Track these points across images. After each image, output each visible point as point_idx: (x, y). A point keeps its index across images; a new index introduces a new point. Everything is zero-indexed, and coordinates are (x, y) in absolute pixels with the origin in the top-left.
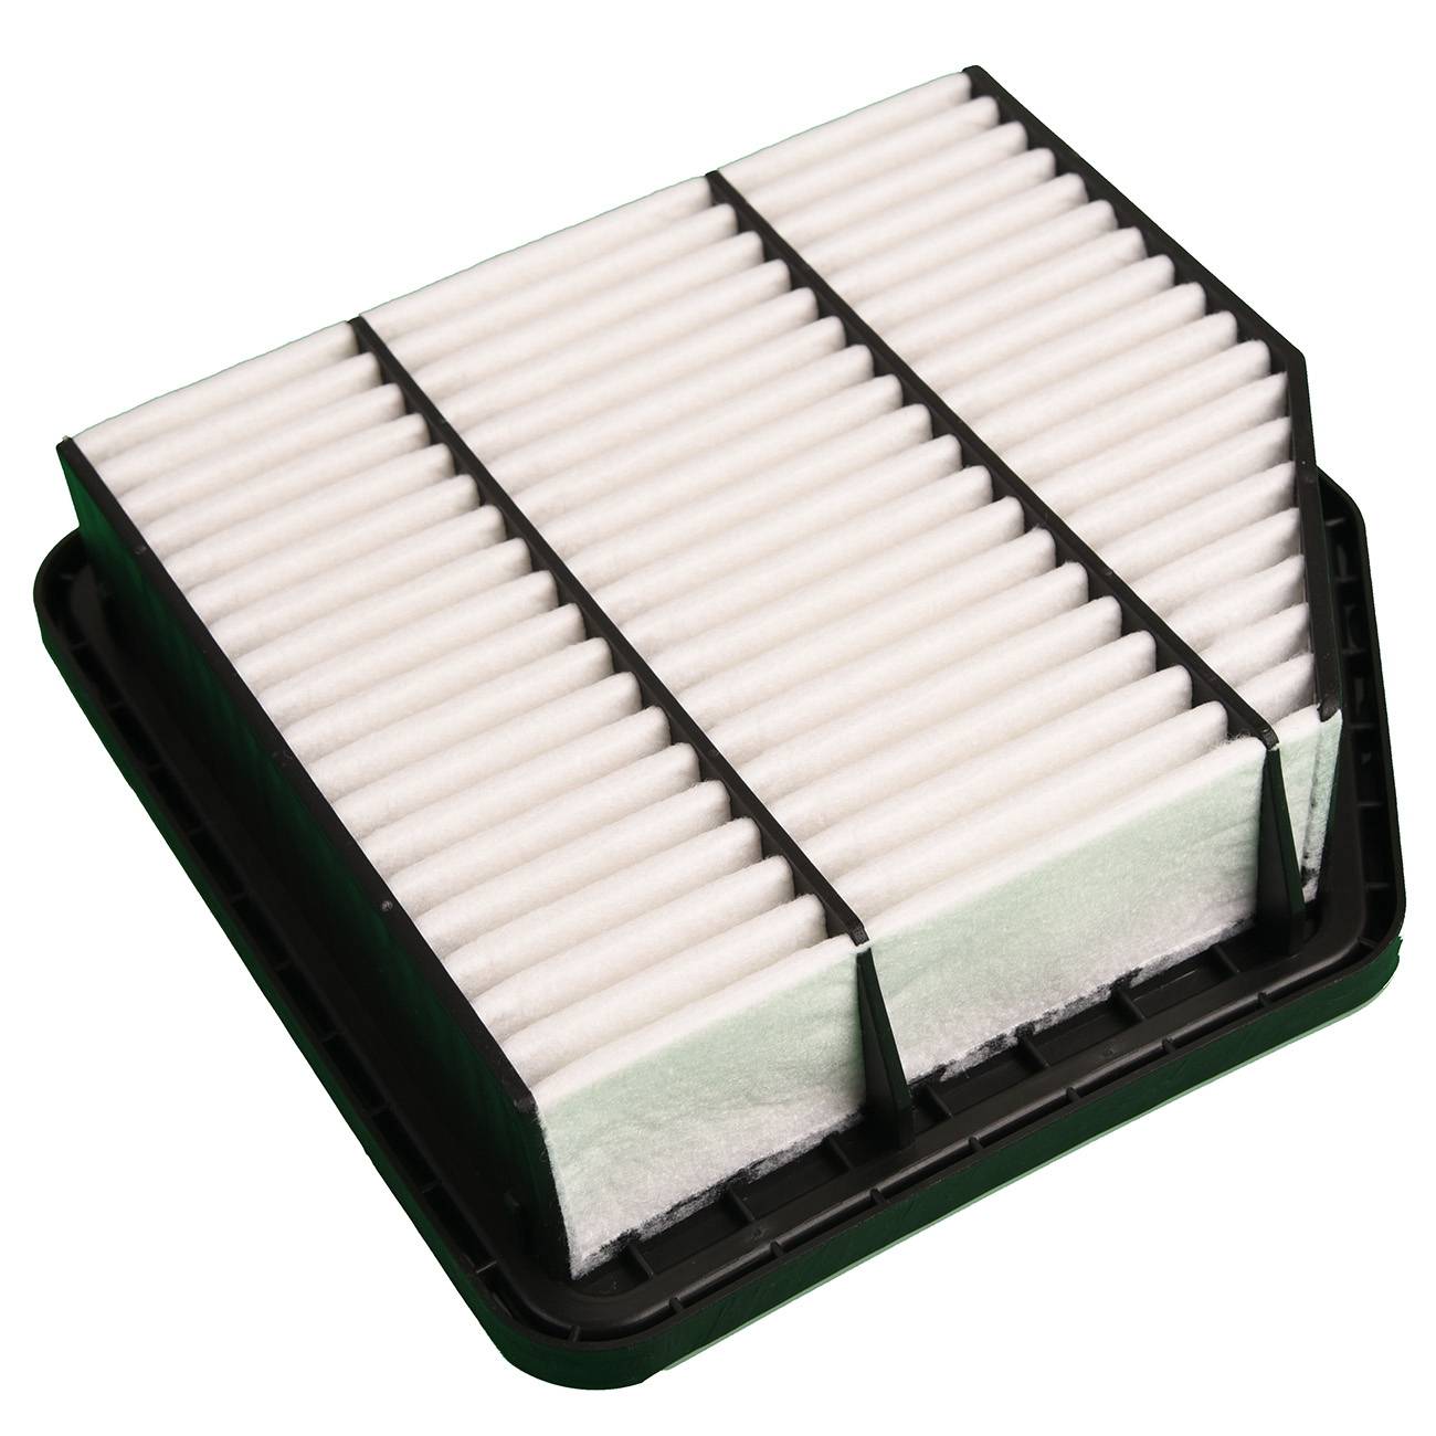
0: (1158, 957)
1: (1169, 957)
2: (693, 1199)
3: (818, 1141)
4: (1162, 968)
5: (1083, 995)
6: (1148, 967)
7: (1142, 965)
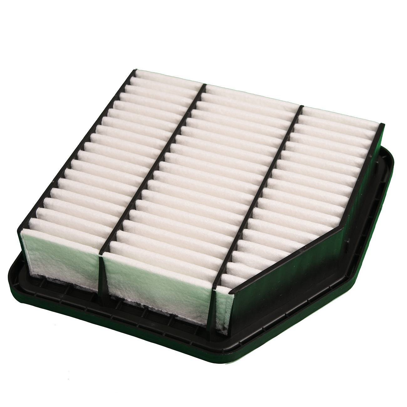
0: (184, 317)
1: (186, 319)
2: (60, 280)
3: (92, 292)
4: (184, 320)
5: (163, 311)
6: (180, 317)
7: (179, 316)
